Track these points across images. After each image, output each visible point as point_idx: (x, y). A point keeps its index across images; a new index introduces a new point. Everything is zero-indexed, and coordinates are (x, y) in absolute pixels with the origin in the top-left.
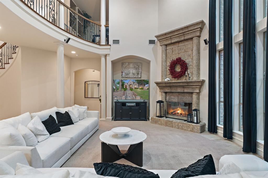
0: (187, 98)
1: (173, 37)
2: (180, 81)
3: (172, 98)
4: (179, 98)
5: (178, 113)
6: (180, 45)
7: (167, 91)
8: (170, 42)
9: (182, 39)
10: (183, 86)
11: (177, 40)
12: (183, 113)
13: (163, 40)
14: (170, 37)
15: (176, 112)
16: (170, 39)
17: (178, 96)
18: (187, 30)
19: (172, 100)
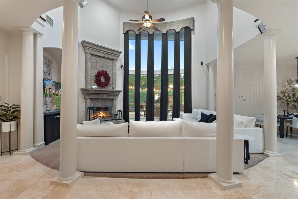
0: (108, 103)
1: (100, 51)
2: (103, 90)
3: (96, 104)
4: (103, 104)
5: (100, 116)
6: (103, 60)
7: (93, 97)
8: (96, 54)
9: (107, 56)
10: (109, 94)
11: (102, 55)
12: (105, 115)
13: (91, 48)
14: (98, 50)
15: (99, 116)
16: (97, 51)
17: (102, 102)
18: (112, 52)
19: (97, 105)
